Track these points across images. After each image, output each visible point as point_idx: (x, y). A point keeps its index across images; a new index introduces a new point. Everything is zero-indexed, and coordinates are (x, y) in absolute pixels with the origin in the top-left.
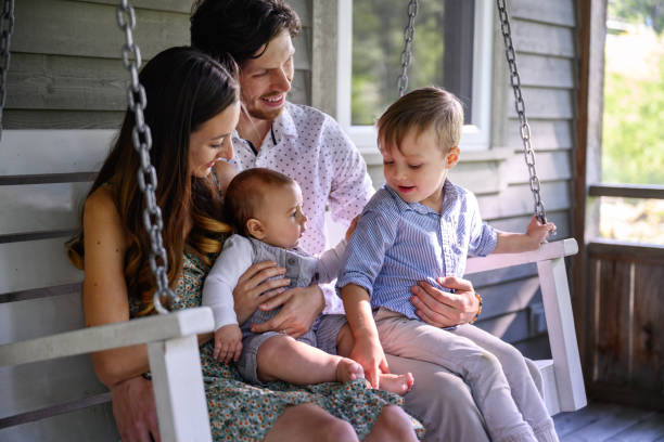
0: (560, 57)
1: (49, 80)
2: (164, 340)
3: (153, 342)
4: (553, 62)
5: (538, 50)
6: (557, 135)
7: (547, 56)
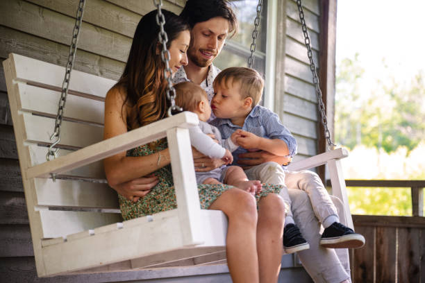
0: (310, 102)
1: (59, 58)
2: (176, 127)
3: (170, 129)
4: (306, 103)
5: (299, 95)
6: (308, 147)
7: (304, 99)
